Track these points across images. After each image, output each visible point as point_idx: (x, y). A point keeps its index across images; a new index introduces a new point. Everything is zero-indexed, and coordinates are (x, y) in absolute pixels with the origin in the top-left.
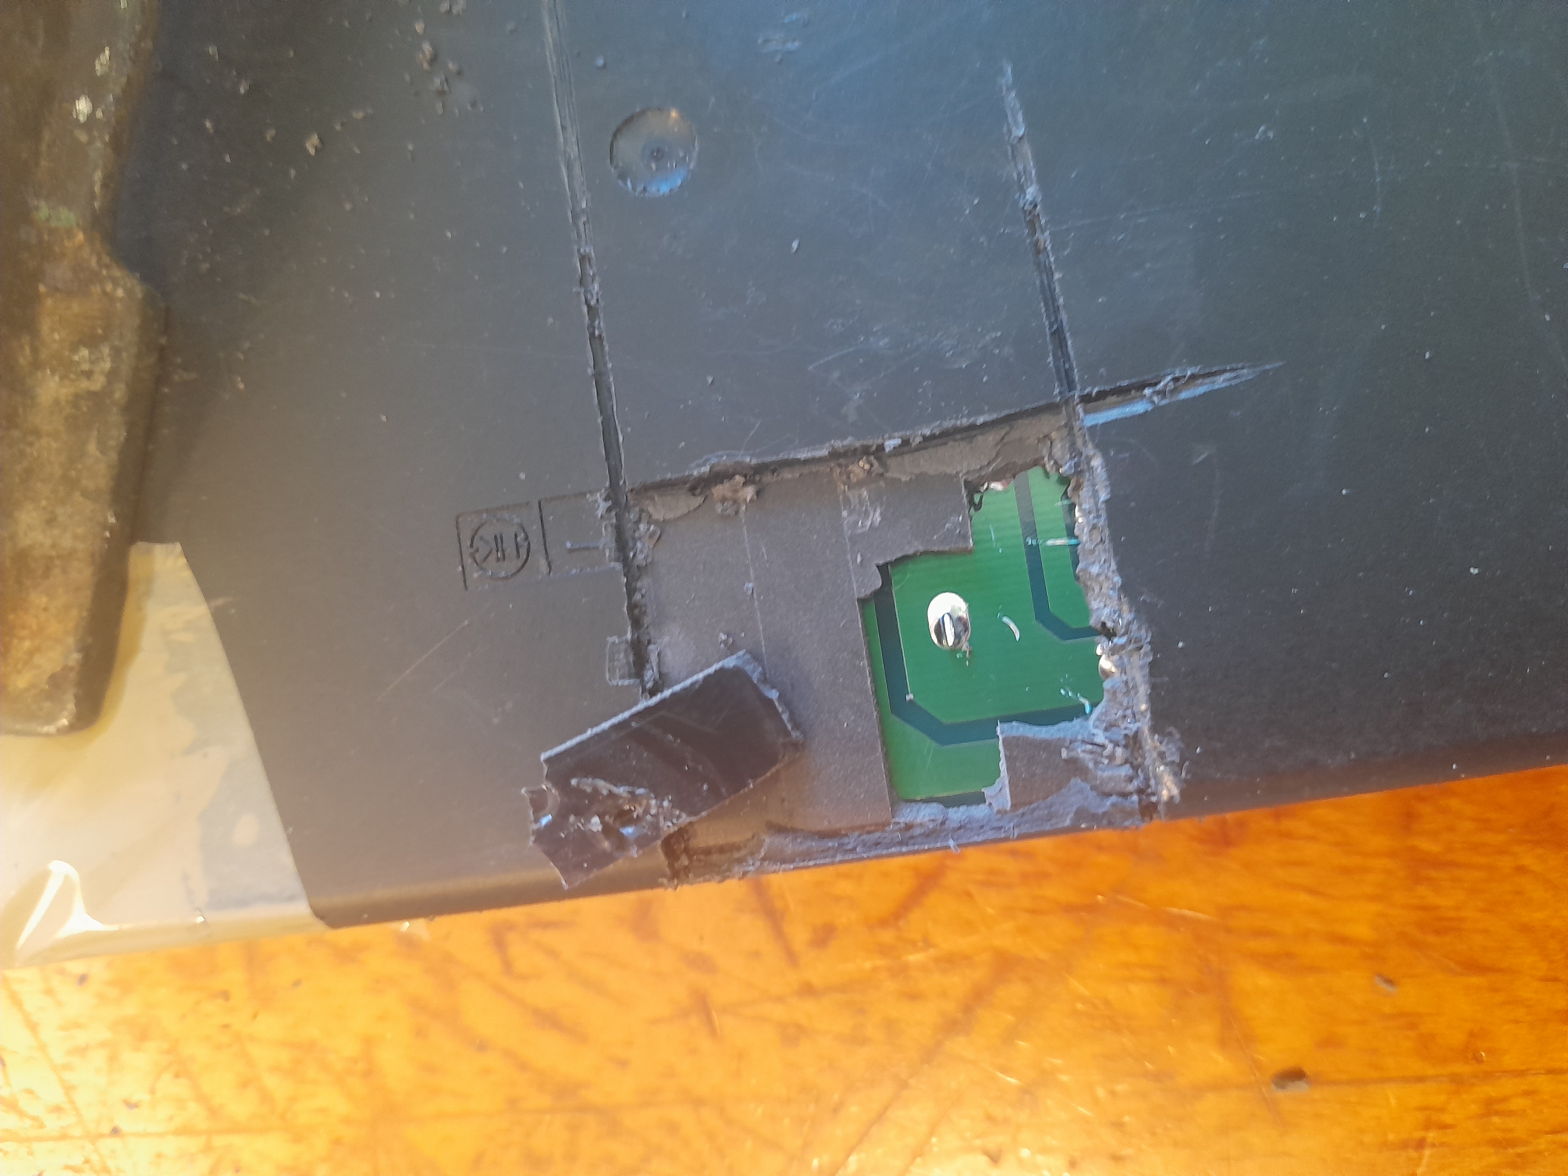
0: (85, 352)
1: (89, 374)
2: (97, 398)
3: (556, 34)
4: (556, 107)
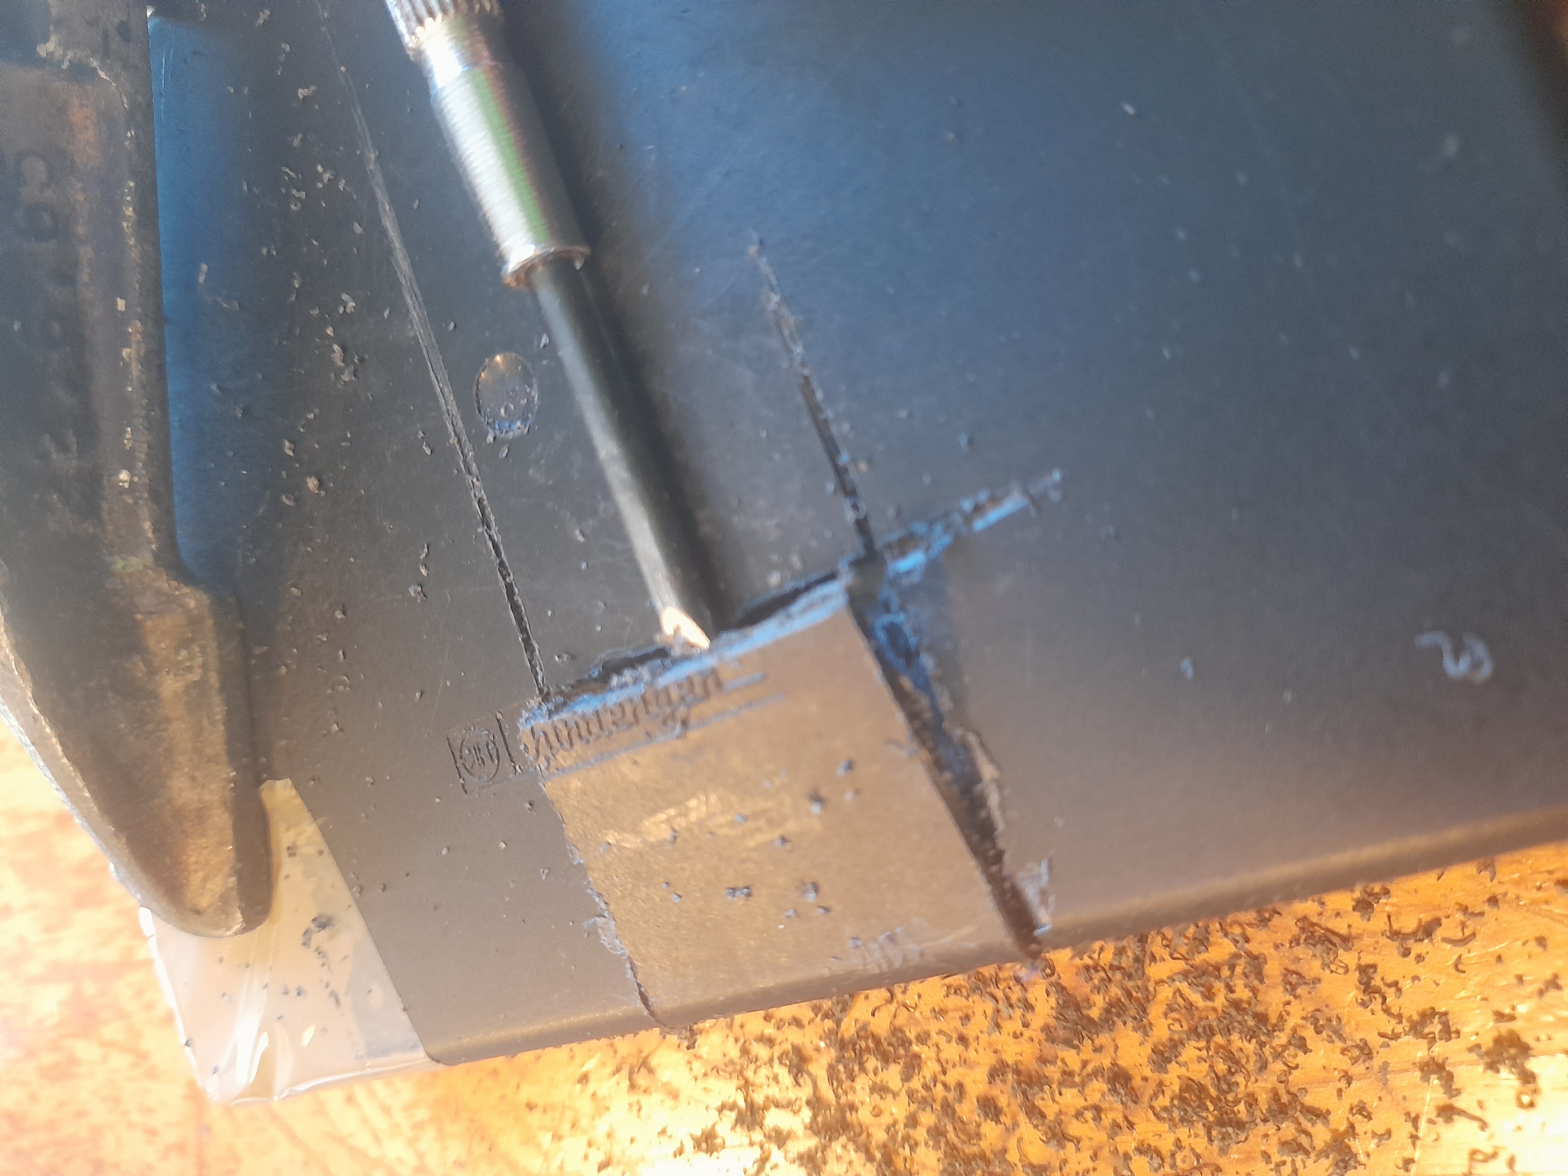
0: (184, 653)
1: (190, 669)
2: (200, 686)
3: (417, 308)
4: (432, 374)
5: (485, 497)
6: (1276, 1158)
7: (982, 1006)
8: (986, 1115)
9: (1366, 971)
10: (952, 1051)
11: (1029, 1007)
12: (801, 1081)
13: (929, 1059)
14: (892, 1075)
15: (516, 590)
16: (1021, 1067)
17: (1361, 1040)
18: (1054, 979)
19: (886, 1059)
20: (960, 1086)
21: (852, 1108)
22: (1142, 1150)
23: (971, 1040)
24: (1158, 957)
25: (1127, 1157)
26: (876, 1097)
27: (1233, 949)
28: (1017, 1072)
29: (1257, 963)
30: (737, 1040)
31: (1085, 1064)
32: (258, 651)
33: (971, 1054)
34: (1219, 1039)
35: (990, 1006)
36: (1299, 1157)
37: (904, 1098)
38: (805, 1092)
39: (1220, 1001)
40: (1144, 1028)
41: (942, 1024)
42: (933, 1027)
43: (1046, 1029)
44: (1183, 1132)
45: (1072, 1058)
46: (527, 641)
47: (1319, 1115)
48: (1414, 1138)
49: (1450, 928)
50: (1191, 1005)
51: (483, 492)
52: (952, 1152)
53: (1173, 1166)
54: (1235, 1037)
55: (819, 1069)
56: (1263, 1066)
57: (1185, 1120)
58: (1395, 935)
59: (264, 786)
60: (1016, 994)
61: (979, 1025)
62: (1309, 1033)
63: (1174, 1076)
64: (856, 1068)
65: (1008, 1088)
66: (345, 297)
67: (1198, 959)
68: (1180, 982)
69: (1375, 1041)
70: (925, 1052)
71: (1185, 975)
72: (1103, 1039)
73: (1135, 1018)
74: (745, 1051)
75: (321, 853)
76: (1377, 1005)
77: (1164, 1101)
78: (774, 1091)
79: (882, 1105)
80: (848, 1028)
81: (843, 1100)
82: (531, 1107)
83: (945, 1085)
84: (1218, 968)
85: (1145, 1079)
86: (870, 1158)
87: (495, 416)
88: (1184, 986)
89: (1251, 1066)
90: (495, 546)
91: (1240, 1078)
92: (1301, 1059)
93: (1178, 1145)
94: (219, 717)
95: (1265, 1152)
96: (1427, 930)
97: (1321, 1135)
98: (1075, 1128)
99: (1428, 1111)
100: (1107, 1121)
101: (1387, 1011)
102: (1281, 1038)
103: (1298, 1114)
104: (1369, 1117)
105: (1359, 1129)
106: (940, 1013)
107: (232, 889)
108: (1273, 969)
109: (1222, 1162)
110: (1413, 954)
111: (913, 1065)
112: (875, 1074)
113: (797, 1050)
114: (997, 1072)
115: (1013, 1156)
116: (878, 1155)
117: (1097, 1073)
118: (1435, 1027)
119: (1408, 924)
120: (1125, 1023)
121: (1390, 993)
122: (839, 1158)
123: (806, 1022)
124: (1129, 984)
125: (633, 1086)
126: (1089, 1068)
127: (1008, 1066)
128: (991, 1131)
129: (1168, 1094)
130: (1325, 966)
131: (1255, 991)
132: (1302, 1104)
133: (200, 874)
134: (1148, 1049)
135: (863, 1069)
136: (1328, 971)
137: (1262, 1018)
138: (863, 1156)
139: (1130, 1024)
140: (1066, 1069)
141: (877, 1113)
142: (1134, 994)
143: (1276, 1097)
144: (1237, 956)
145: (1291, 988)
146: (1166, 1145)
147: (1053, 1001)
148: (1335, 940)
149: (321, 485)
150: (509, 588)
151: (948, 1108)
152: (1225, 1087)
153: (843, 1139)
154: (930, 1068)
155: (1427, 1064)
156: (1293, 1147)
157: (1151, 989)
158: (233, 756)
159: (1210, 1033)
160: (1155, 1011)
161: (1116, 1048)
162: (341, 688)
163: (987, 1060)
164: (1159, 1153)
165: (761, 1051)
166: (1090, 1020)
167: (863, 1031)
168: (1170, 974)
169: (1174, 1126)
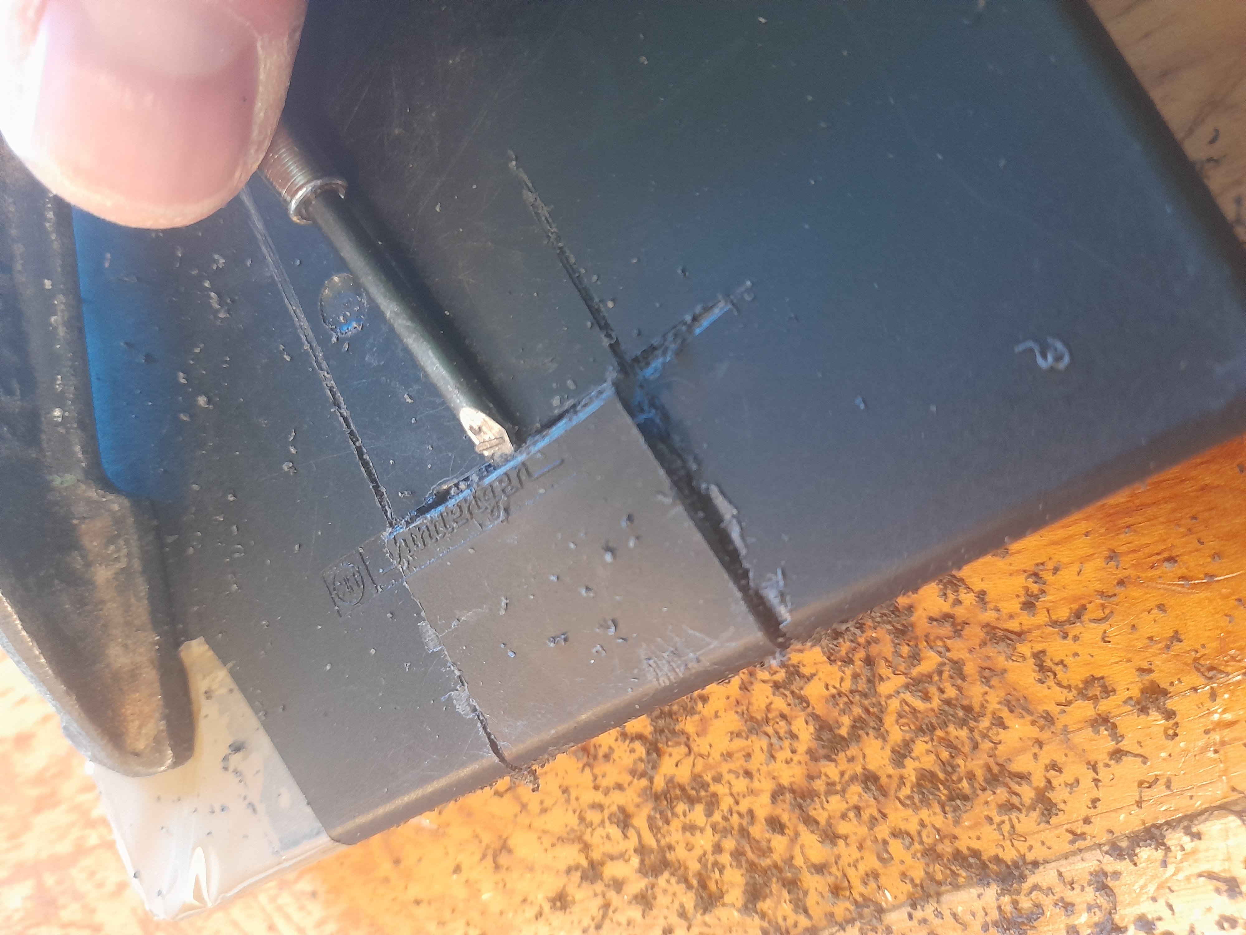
0: (112, 548)
1: (118, 559)
2: (127, 572)
3: (272, 255)
4: (286, 300)
5: (334, 385)
6: (997, 819)
7: (759, 744)
8: (774, 831)
9: (1039, 656)
10: (740, 785)
11: (794, 736)
12: (629, 834)
13: (725, 795)
14: (698, 814)
15: (364, 450)
16: (795, 787)
17: (1044, 711)
18: (810, 710)
19: (692, 801)
20: (751, 813)
21: (670, 848)
22: (896, 834)
23: (754, 773)
24: (884, 677)
25: (885, 843)
26: (688, 834)
27: (939, 659)
28: (793, 791)
29: (958, 667)
30: (574, 812)
31: (842, 774)
32: (170, 539)
33: (756, 785)
34: (939, 733)
35: (764, 742)
36: (1014, 815)
37: (709, 831)
38: (633, 841)
39: (936, 703)
40: (883, 736)
41: (732, 766)
42: (724, 768)
43: (810, 752)
44: (924, 814)
45: (831, 770)
46: (376, 488)
47: (1023, 777)
48: (1096, 781)
49: (1093, 611)
50: (915, 710)
51: (332, 382)
52: (752, 867)
53: (921, 842)
54: (951, 728)
55: (640, 821)
56: (976, 746)
57: (925, 802)
58: (1055, 623)
59: (182, 647)
60: (782, 727)
61: (759, 758)
62: (1005, 713)
63: (910, 769)
64: (670, 814)
65: (787, 806)
66: (216, 257)
67: (915, 672)
68: (904, 693)
69: (1054, 710)
70: (719, 789)
71: (907, 687)
72: (853, 750)
73: (874, 728)
74: (582, 819)
75: (231, 691)
76: (1051, 682)
77: (906, 791)
78: (608, 848)
79: (692, 840)
80: (659, 783)
81: (663, 843)
82: (418, 902)
83: (739, 814)
84: (930, 676)
85: (889, 776)
86: (689, 887)
87: (337, 323)
88: (908, 696)
89: (967, 749)
90: (345, 419)
91: (960, 761)
92: (1003, 735)
93: (922, 824)
94: (143, 594)
95: (988, 816)
96: (1078, 615)
97: (1027, 793)
98: (843, 828)
99: (1102, 757)
100: (865, 816)
101: (1059, 684)
102: (985, 723)
103: (1008, 780)
104: (1060, 771)
105: (1055, 783)
106: (728, 756)
107: (163, 731)
108: (970, 668)
109: (957, 831)
110: (1070, 636)
111: (712, 803)
112: (685, 815)
113: (622, 809)
114: (777, 795)
115: (799, 861)
116: (695, 882)
117: (854, 778)
118: (1096, 690)
119: (1063, 613)
120: (867, 734)
121: (1058, 669)
122: (665, 891)
123: (626, 785)
124: (866, 702)
125: (497, 867)
126: (846, 777)
127: (785, 788)
128: (779, 843)
129: (908, 785)
130: (1009, 658)
131: (959, 689)
132: (1010, 772)
133: (137, 723)
134: (888, 752)
135: (674, 814)
136: (1010, 661)
137: (968, 709)
138: (683, 886)
139: (871, 732)
140: (829, 781)
141: (690, 848)
142: (871, 710)
143: (989, 769)
144: (943, 664)
145: (986, 681)
146: (913, 827)
147: (811, 729)
148: (1013, 637)
149: (209, 402)
150: (359, 449)
151: (744, 832)
152: (949, 769)
153: (666, 875)
154: (726, 802)
155: (1096, 720)
156: (1008, 807)
157: (883, 703)
158: (156, 624)
159: (932, 728)
160: (889, 720)
161: (864, 756)
162: (237, 555)
163: (768, 786)
164: (908, 834)
165: (593, 816)
166: (843, 738)
167: (670, 781)
168: (895, 688)
169: (916, 809)
